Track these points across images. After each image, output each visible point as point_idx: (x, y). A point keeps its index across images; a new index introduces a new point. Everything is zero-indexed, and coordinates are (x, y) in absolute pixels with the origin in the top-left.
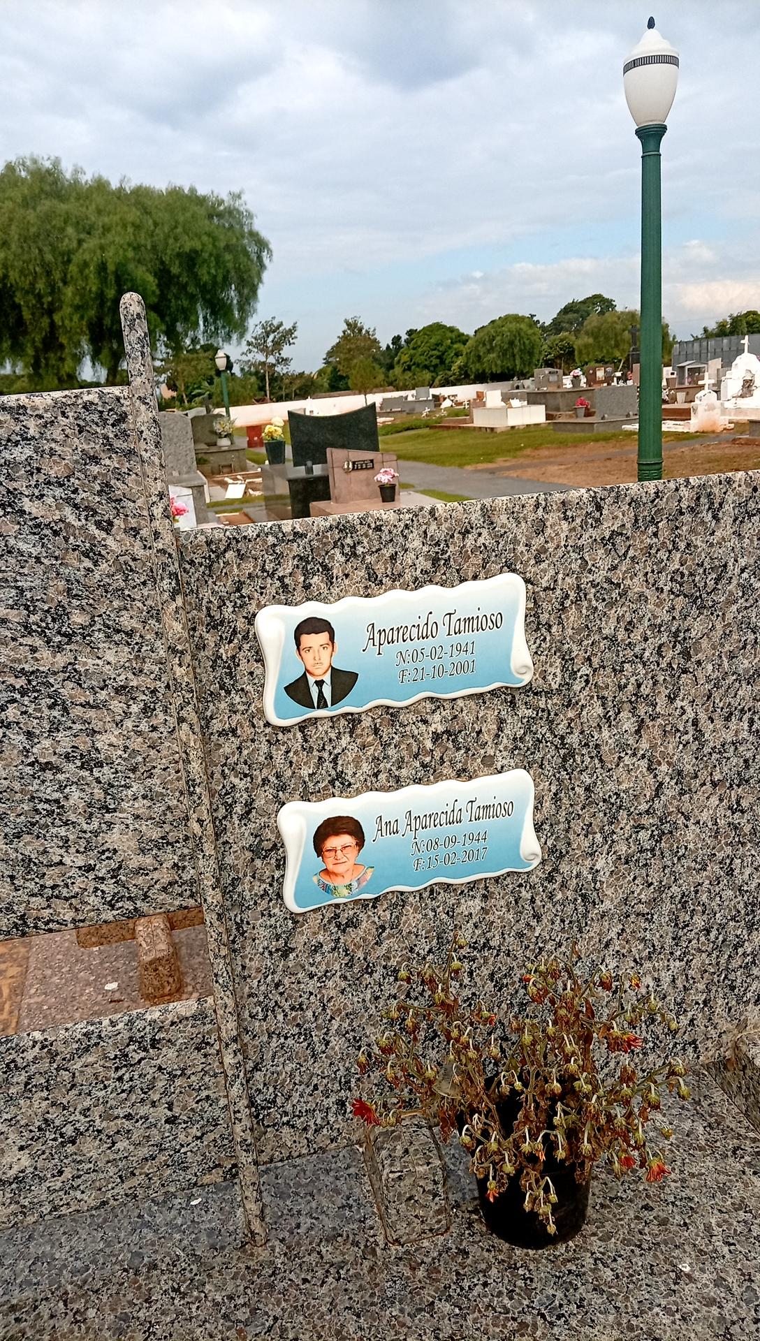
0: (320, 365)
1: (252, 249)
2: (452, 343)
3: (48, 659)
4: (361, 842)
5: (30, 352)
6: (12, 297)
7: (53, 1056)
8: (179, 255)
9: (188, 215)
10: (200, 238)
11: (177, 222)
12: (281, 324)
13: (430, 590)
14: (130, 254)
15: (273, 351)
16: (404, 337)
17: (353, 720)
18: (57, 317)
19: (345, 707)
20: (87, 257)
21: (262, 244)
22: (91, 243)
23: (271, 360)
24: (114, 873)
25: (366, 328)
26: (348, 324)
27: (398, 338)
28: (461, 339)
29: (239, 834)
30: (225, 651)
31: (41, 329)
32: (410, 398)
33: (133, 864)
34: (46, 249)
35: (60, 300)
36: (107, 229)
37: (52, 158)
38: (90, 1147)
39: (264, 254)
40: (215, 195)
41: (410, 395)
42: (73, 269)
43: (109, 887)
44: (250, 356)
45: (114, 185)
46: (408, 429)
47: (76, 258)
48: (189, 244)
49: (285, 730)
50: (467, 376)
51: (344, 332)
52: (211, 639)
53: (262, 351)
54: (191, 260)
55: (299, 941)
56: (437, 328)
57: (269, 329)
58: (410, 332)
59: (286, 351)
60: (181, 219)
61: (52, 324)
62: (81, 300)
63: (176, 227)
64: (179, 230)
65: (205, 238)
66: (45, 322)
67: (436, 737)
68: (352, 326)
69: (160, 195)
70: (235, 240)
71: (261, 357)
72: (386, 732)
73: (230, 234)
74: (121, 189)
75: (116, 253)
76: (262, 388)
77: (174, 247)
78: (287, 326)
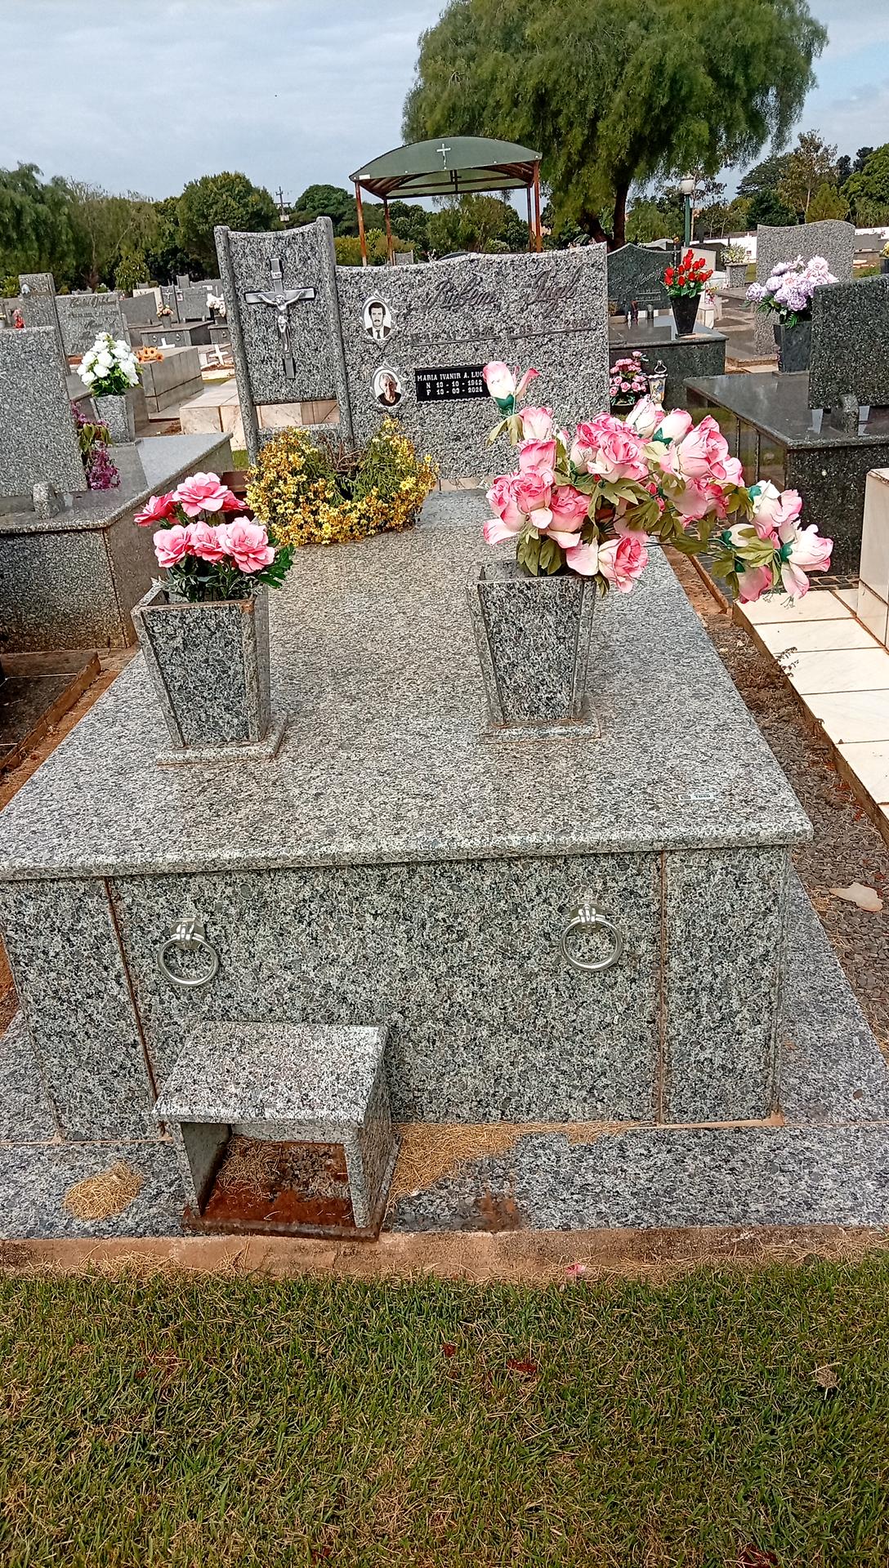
16: (854, 158)
18: (601, 127)
20: (645, 57)
27: (846, 159)
34: (600, 48)
36: (667, 22)
47: (635, 58)
48: (750, 37)
58: (864, 152)
75: (680, 53)
77: (728, 40)
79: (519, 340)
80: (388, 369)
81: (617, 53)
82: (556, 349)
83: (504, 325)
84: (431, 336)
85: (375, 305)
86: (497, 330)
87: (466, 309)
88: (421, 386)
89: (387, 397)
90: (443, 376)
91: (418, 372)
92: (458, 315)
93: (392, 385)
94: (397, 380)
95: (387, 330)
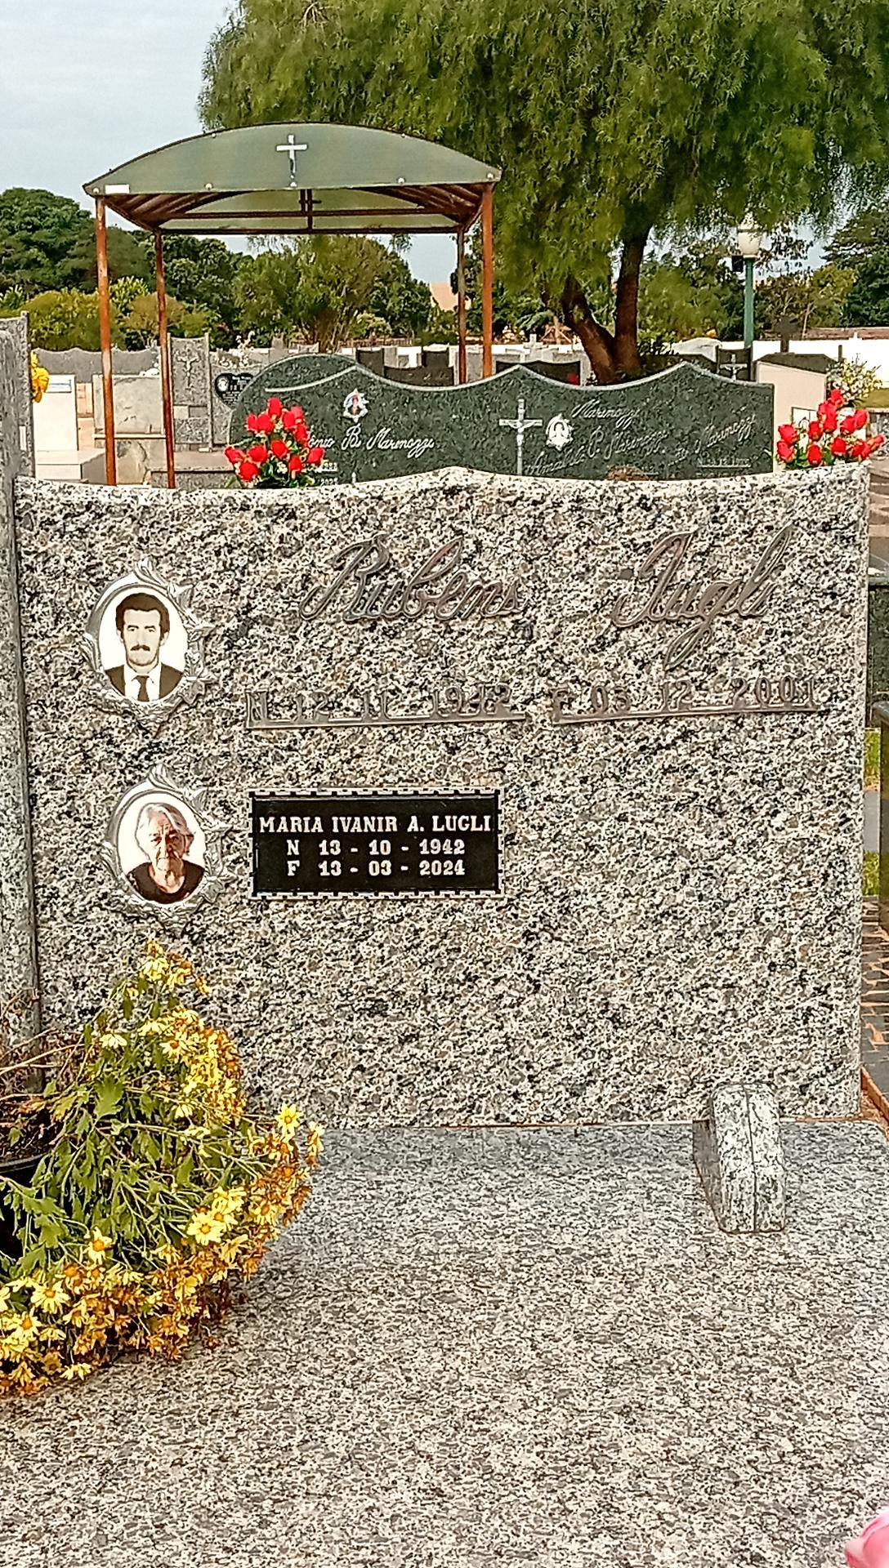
79: (590, 730)
80: (168, 790)
82: (701, 762)
83: (542, 684)
84: (309, 701)
85: (136, 602)
86: (517, 696)
87: (427, 627)
88: (269, 848)
89: (159, 876)
90: (343, 823)
91: (261, 808)
92: (399, 644)
93: (175, 840)
94: (192, 825)
95: (170, 676)
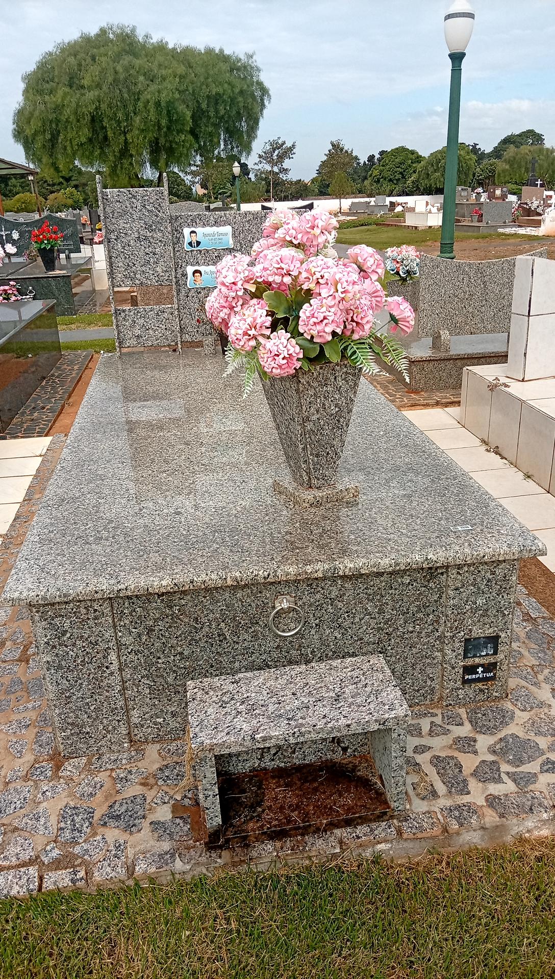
0: (314, 175)
1: (258, 94)
2: (412, 162)
3: (149, 234)
4: (201, 275)
5: (111, 158)
6: (101, 121)
7: (146, 311)
8: (208, 97)
9: (216, 70)
10: (222, 86)
11: (208, 74)
12: (284, 143)
13: (214, 228)
14: (177, 96)
15: (277, 162)
16: (377, 156)
17: (200, 251)
18: (128, 136)
19: (198, 249)
20: (149, 97)
21: (264, 91)
22: (153, 87)
23: (276, 169)
24: (158, 276)
25: (346, 148)
26: (333, 145)
27: (373, 156)
28: (419, 159)
29: (180, 271)
30: (178, 236)
31: (119, 143)
32: (373, 203)
33: (161, 275)
34: (124, 90)
35: (131, 125)
36: (164, 79)
37: (131, 26)
38: (151, 332)
39: (266, 98)
40: (236, 55)
41: (372, 201)
42: (140, 104)
43: (157, 278)
44: (260, 166)
45: (171, 46)
46: (362, 225)
47: (143, 98)
48: (215, 90)
49: (188, 252)
50: (418, 188)
51: (329, 151)
52: (176, 233)
53: (269, 162)
54: (216, 99)
55: (190, 295)
56: (402, 150)
57: (276, 146)
58: (382, 153)
59: (287, 164)
60: (211, 72)
61: (126, 141)
62: (144, 125)
63: (208, 78)
64: (210, 80)
65: (226, 85)
66: (122, 138)
67: (216, 257)
68: (336, 146)
69: (200, 54)
70: (246, 86)
71: (268, 167)
72: (206, 254)
73: (244, 82)
74: (174, 49)
75: (168, 95)
76: (268, 191)
77: (205, 91)
78: (289, 144)
81: (134, 94)
